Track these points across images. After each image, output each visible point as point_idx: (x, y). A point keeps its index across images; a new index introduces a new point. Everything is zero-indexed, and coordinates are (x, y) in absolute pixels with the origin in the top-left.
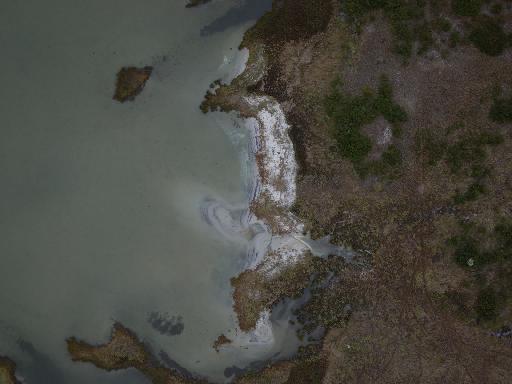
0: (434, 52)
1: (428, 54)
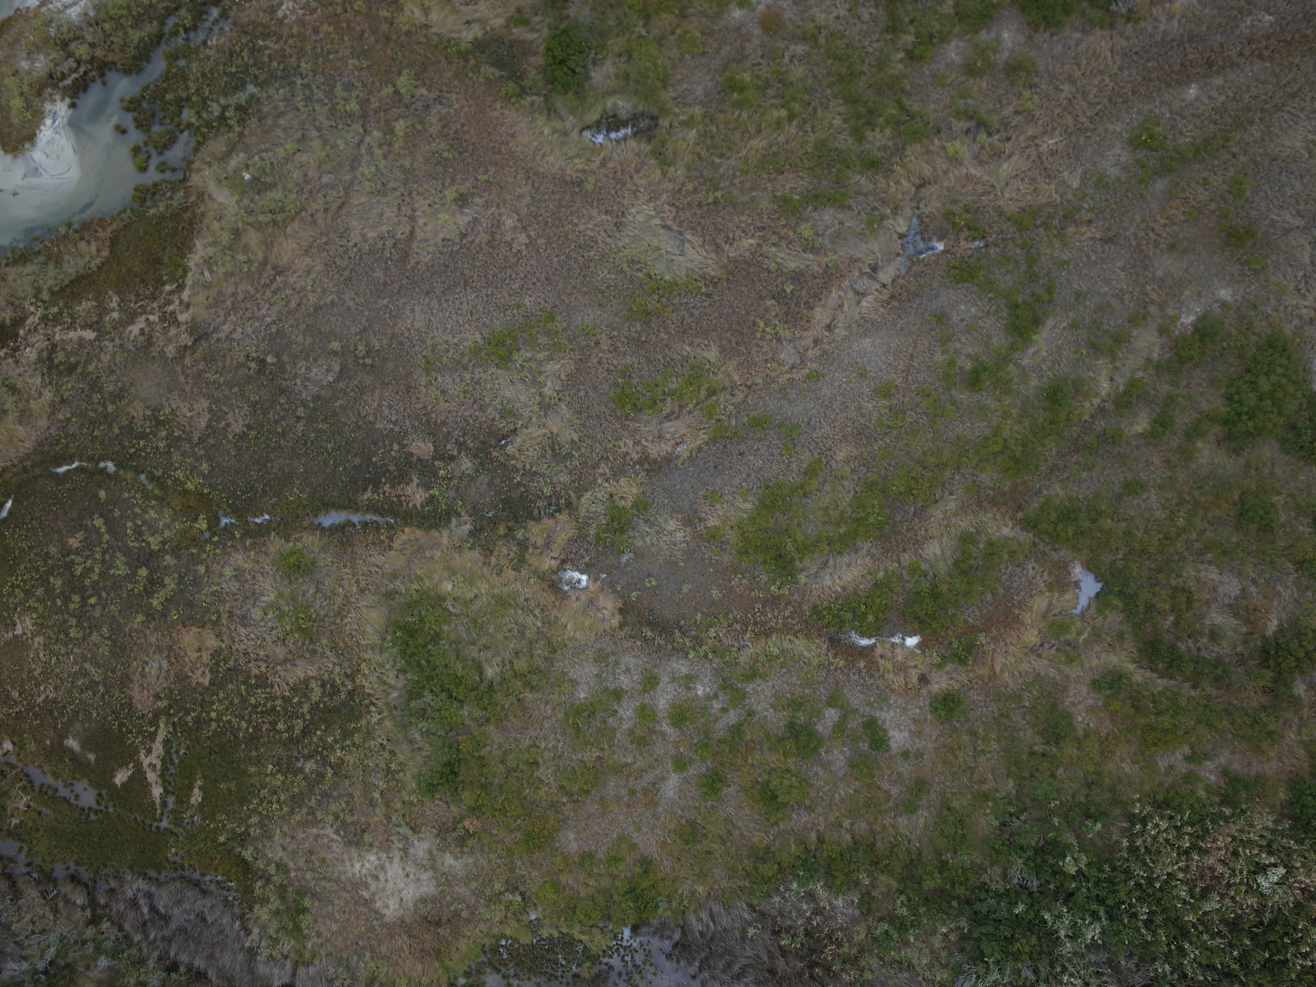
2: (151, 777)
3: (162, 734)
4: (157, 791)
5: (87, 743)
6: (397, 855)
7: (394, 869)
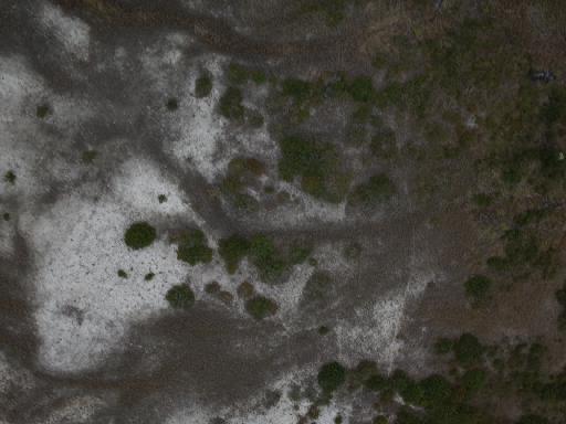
0: (512, 343)
1: (517, 342)
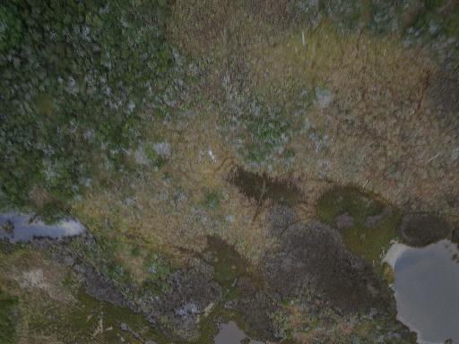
2: (101, 326)
3: (95, 334)
4: (101, 321)
5: (118, 338)
6: (33, 285)
7: (34, 281)
